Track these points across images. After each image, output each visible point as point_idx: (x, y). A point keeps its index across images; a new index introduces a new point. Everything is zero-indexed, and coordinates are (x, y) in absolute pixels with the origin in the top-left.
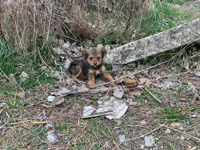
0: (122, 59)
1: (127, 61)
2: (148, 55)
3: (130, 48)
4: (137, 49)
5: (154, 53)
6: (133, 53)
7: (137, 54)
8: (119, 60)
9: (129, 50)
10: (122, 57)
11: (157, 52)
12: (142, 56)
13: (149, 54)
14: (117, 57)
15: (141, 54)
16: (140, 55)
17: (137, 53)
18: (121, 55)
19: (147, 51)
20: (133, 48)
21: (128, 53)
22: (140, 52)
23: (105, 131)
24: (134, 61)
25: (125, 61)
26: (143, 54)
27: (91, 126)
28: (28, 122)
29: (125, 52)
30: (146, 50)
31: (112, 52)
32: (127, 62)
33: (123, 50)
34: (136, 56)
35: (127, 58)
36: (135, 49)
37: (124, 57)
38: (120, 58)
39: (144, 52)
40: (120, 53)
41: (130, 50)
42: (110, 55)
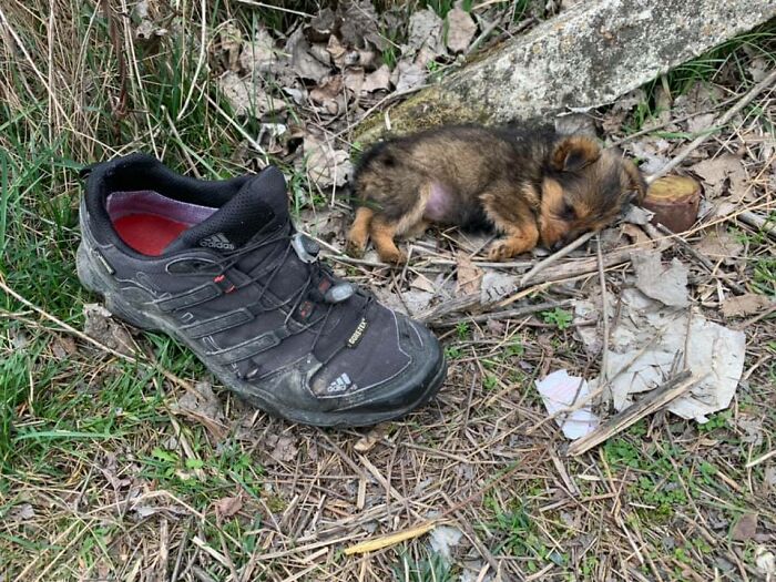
0: (594, 83)
1: (614, 89)
2: (718, 40)
3: (632, 16)
4: (664, 15)
5: (747, 23)
6: (646, 39)
7: (666, 42)
8: (576, 90)
9: (625, 28)
10: (590, 71)
11: (760, 15)
12: (689, 46)
13: (725, 33)
14: (567, 75)
15: (686, 36)
16: (679, 46)
17: (663, 35)
18: (587, 63)
19: (716, 17)
20: (646, 14)
21: (621, 44)
22: (678, 30)
23: (711, 485)
24: (649, 80)
25: (609, 91)
26: (696, 39)
27: (633, 477)
28: (326, 549)
29: (606, 44)
30: (708, 15)
31: (542, 50)
32: (617, 92)
33: (594, 34)
34: (661, 55)
35: (619, 69)
36: (657, 14)
37: (601, 71)
38: (582, 78)
39: (700, 24)
40: (583, 51)
41: (632, 28)
42: (532, 70)
